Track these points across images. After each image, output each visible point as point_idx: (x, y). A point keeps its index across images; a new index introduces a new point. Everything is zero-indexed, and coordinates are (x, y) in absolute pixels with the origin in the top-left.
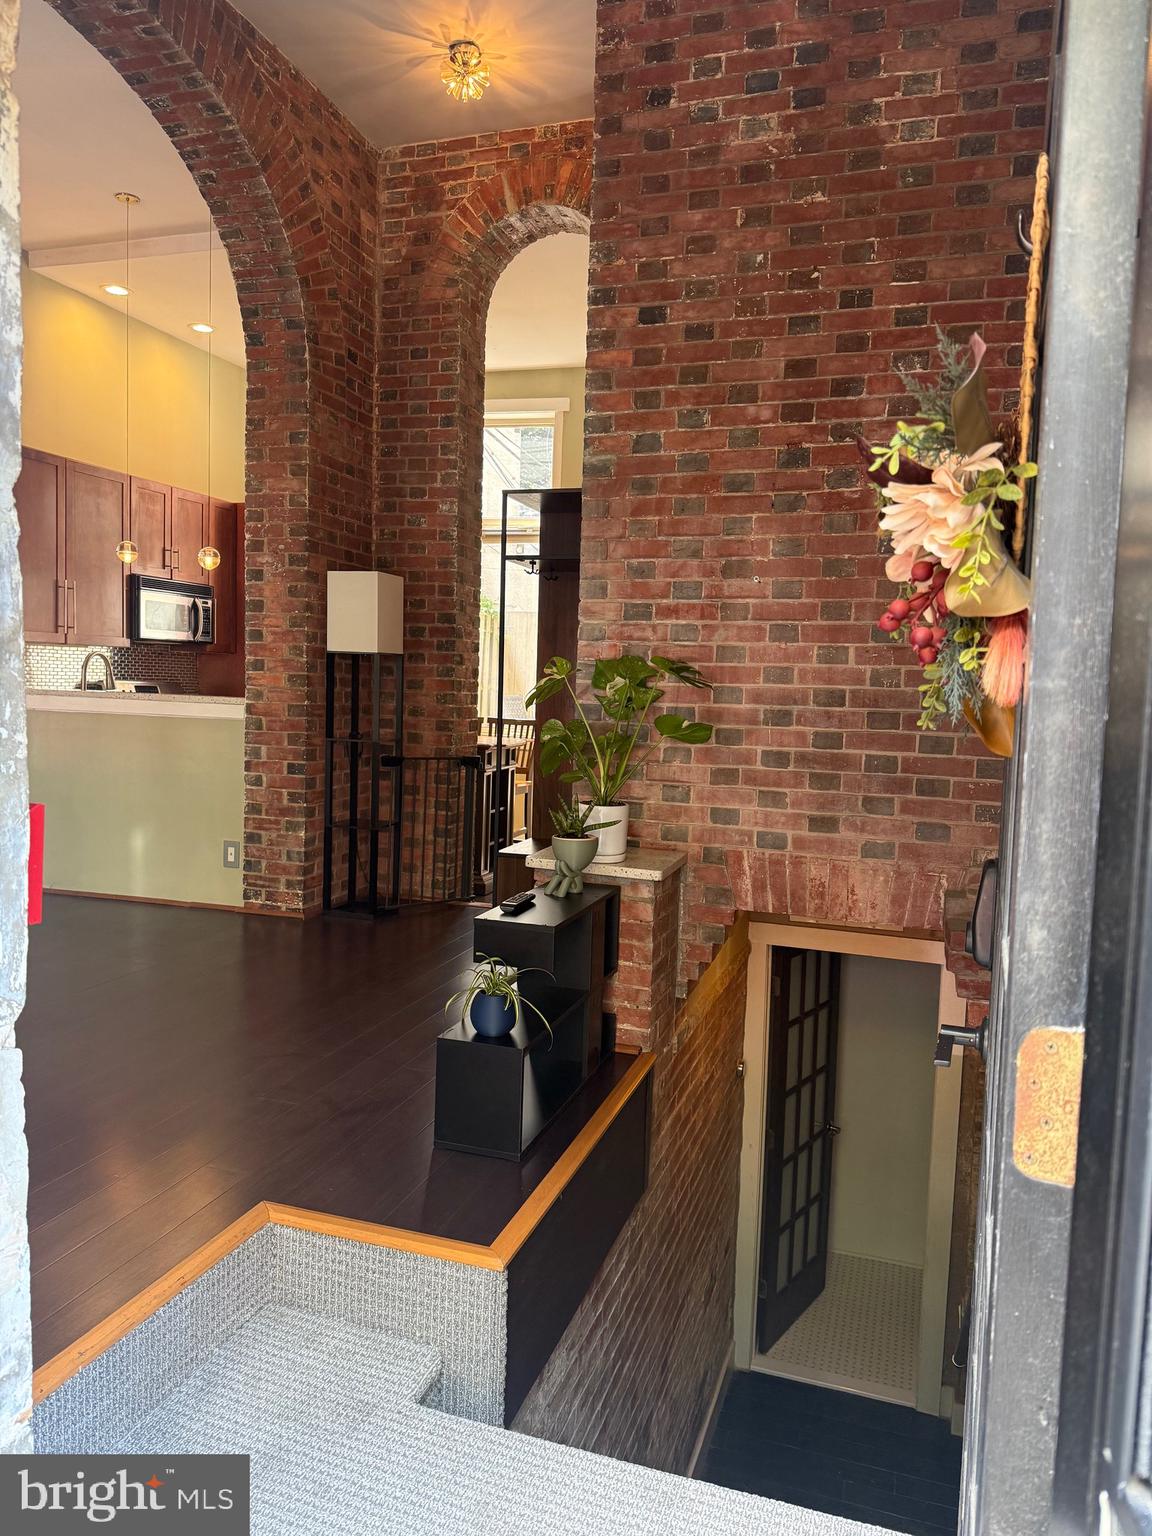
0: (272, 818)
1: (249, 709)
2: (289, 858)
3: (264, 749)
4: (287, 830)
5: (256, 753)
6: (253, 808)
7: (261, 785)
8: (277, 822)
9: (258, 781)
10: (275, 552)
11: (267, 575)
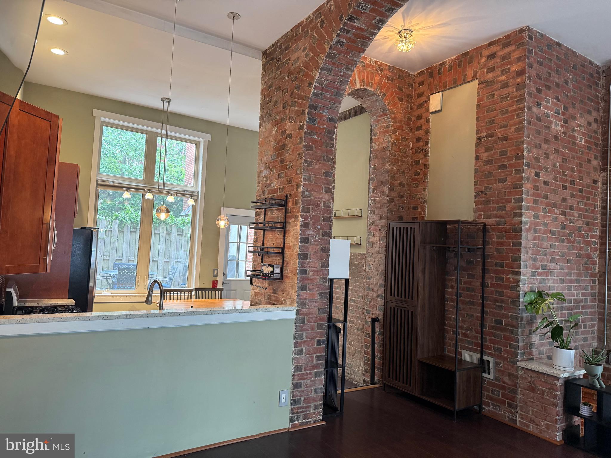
0: (308, 372)
1: (298, 312)
2: (316, 392)
3: (305, 333)
4: (316, 377)
5: (301, 336)
6: (298, 369)
7: (302, 354)
8: (310, 374)
9: (301, 352)
10: (315, 229)
11: (311, 241)
